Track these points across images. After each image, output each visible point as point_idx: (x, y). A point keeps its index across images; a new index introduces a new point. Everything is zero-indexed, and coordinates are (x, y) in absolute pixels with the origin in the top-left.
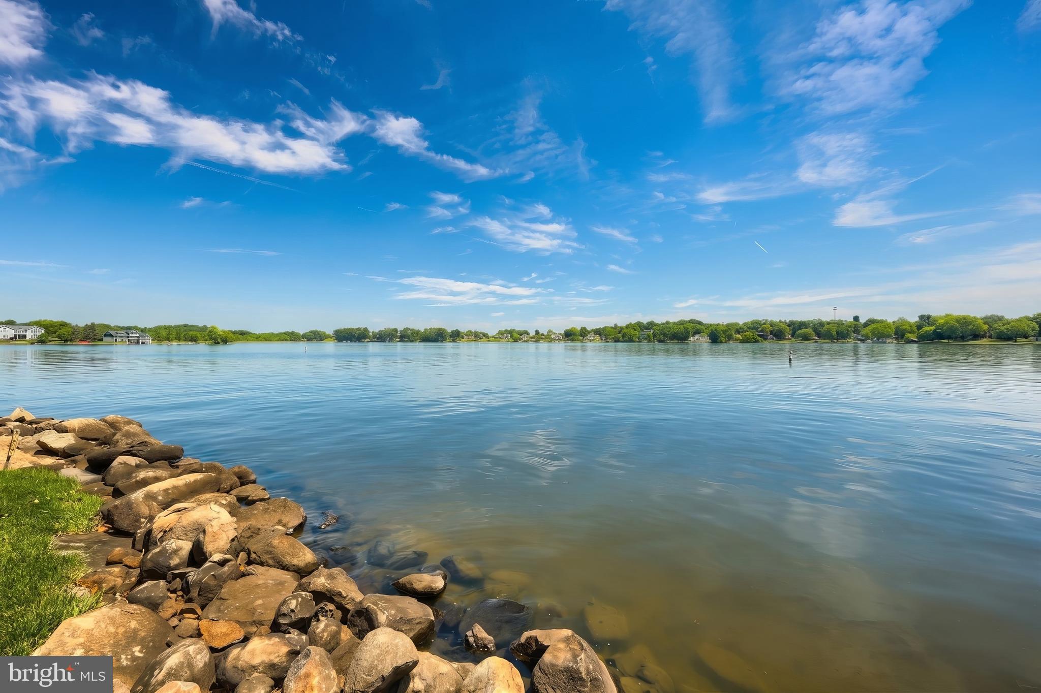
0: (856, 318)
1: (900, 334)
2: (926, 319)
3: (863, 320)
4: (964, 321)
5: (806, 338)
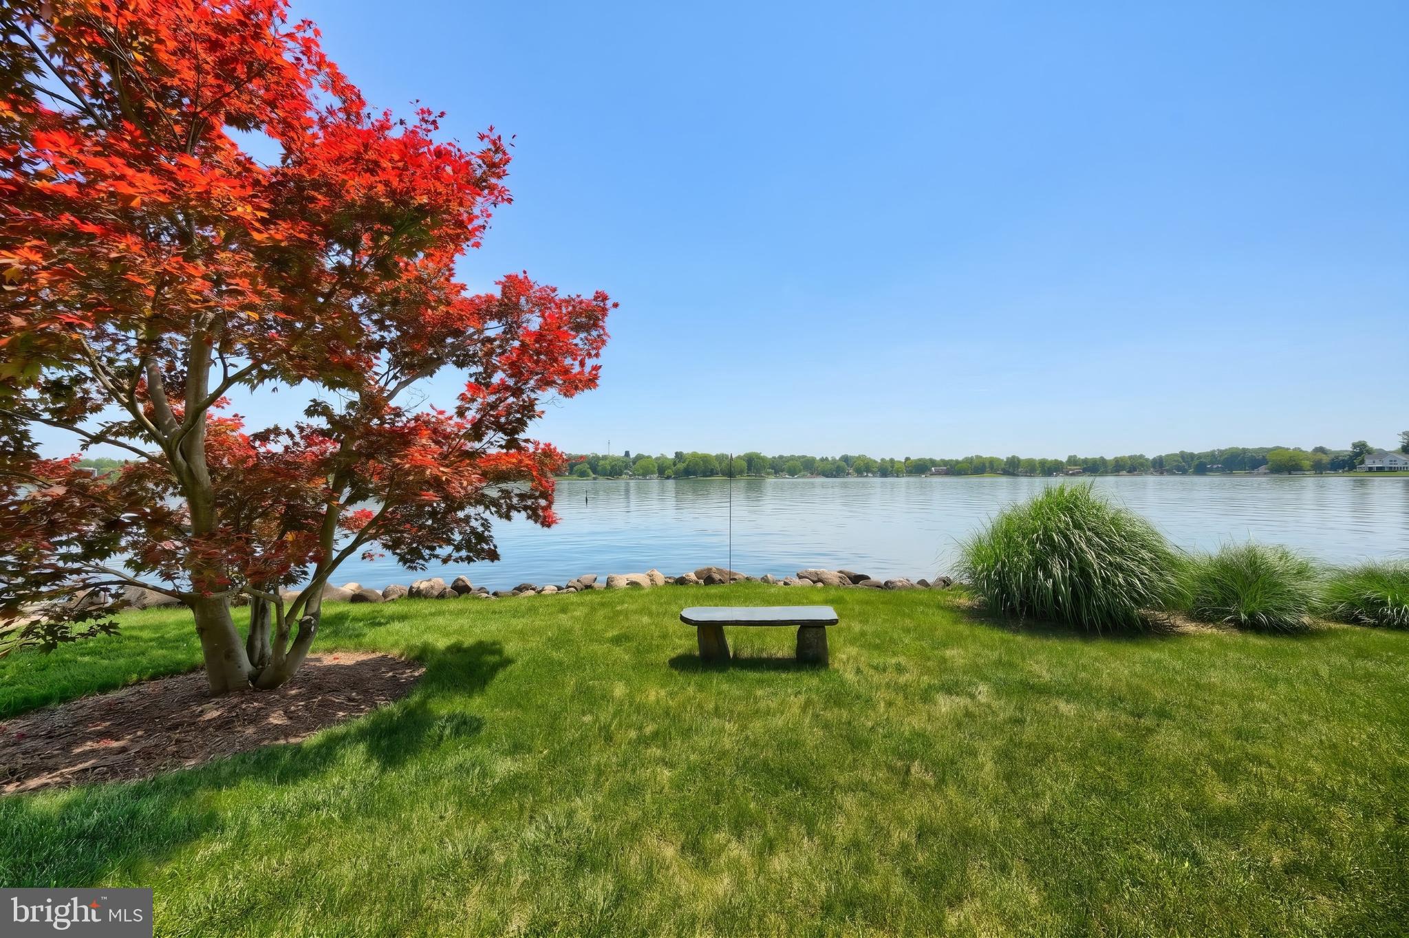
0: (627, 454)
1: (662, 470)
2: (679, 457)
3: (632, 455)
5: (583, 474)
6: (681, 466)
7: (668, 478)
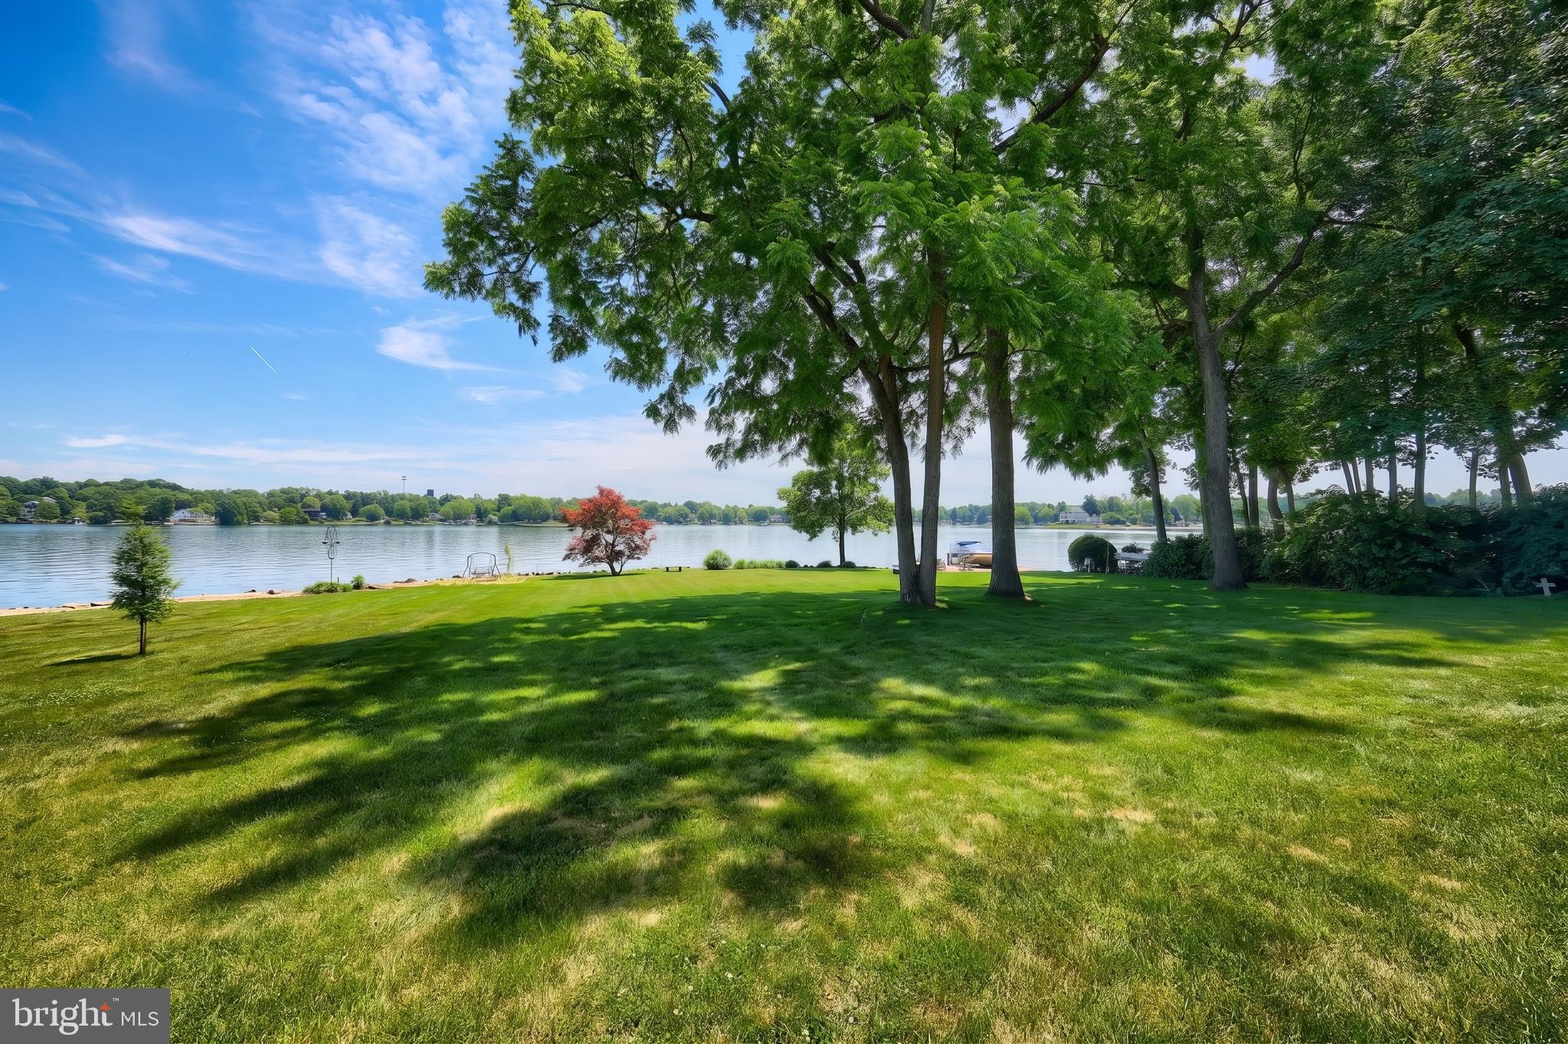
0: (430, 492)
1: (481, 514)
2: (504, 500)
3: (438, 495)
4: (536, 503)
5: (372, 518)
6: (507, 509)
7: (491, 523)
